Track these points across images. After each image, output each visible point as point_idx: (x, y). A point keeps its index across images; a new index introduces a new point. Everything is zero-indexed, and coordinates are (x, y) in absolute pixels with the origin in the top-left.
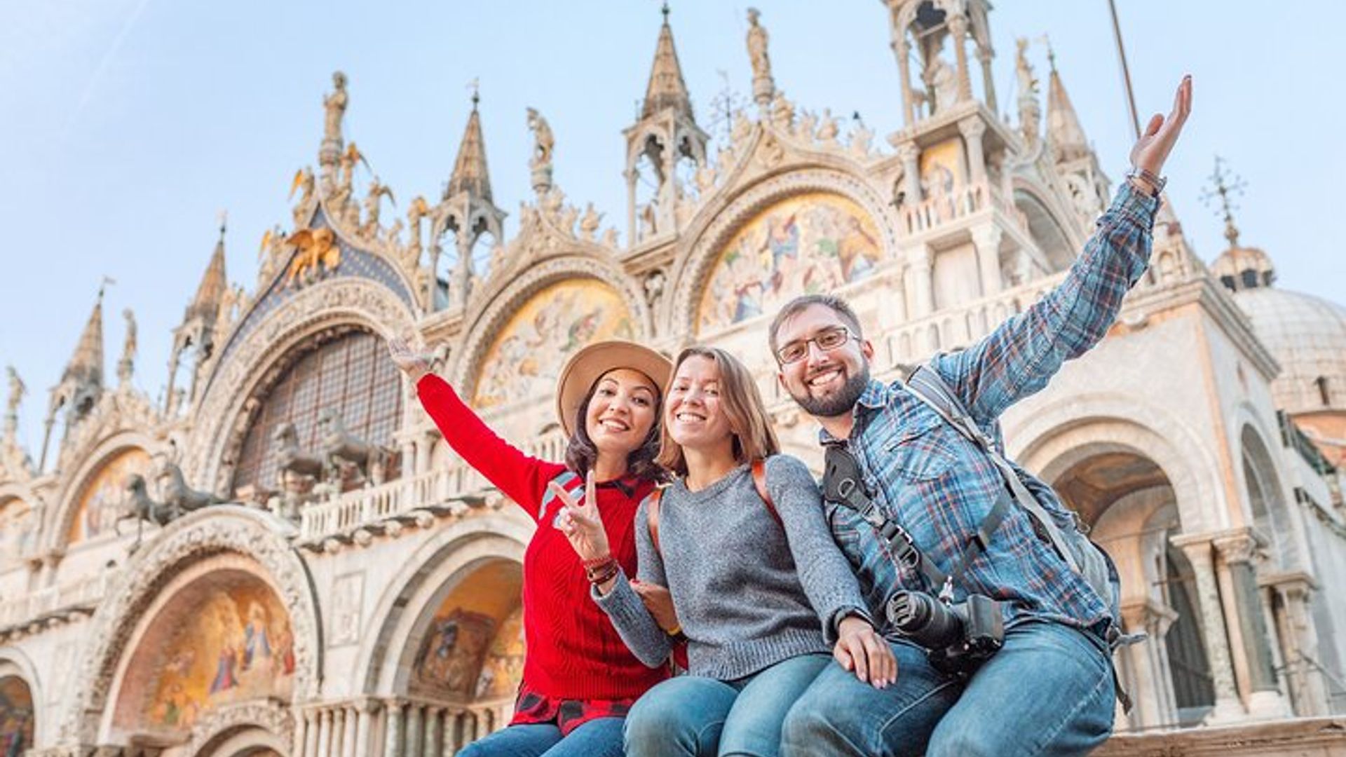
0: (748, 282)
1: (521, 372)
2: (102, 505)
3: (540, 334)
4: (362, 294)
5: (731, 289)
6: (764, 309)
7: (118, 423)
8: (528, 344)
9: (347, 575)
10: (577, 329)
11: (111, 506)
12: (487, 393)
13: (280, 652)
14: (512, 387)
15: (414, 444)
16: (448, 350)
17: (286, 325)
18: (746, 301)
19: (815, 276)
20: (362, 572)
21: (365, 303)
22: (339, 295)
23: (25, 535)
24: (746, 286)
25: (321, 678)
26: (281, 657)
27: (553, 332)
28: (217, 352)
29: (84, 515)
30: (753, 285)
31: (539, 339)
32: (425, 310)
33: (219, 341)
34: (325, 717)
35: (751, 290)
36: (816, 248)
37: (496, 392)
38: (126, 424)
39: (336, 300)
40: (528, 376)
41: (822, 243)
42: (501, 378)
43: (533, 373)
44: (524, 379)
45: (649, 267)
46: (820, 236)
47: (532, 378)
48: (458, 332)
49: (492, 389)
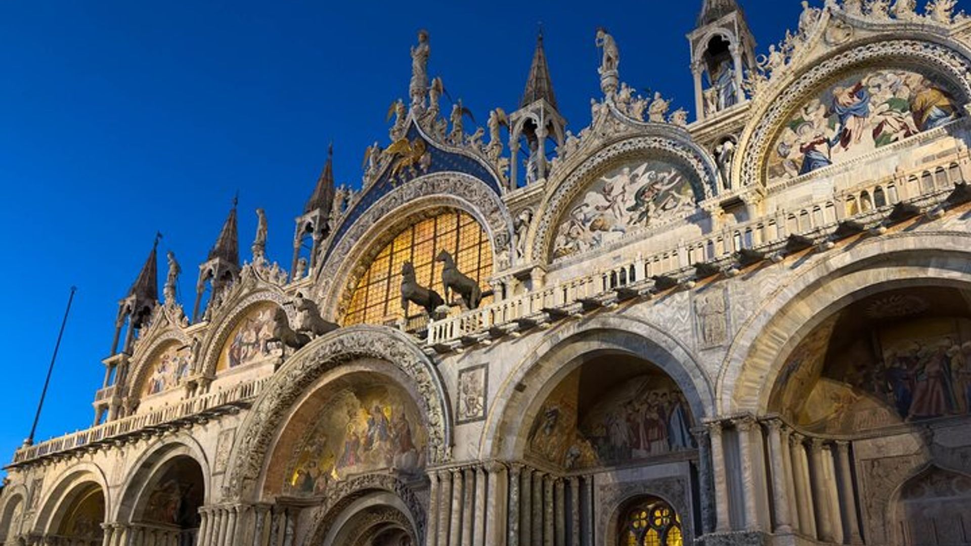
0: (813, 140)
1: (592, 229)
2: (241, 343)
3: (607, 200)
4: (451, 183)
5: (797, 147)
6: (832, 160)
7: (255, 285)
8: (597, 208)
9: (473, 368)
10: (644, 192)
11: (248, 344)
12: (562, 246)
13: (397, 436)
14: (584, 240)
15: (503, 285)
16: (531, 215)
17: (388, 211)
18: (813, 155)
19: (886, 129)
20: (485, 366)
21: (454, 191)
22: (433, 185)
23: (182, 367)
24: (813, 144)
25: (452, 445)
26: (397, 440)
27: (620, 198)
28: (332, 233)
29: (227, 351)
30: (821, 142)
31: (607, 204)
32: (509, 188)
33: (334, 226)
34: (457, 475)
35: (817, 147)
36: (886, 106)
37: (570, 245)
38: (260, 286)
39: (430, 189)
40: (598, 232)
41: (890, 102)
42: (574, 234)
43: (603, 229)
44: (595, 234)
45: (718, 135)
46: (890, 96)
47: (603, 233)
48: (539, 202)
49: (566, 244)
